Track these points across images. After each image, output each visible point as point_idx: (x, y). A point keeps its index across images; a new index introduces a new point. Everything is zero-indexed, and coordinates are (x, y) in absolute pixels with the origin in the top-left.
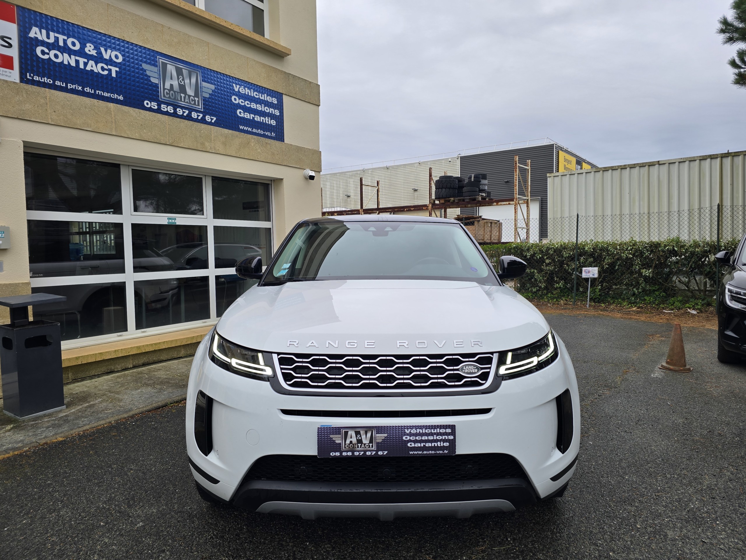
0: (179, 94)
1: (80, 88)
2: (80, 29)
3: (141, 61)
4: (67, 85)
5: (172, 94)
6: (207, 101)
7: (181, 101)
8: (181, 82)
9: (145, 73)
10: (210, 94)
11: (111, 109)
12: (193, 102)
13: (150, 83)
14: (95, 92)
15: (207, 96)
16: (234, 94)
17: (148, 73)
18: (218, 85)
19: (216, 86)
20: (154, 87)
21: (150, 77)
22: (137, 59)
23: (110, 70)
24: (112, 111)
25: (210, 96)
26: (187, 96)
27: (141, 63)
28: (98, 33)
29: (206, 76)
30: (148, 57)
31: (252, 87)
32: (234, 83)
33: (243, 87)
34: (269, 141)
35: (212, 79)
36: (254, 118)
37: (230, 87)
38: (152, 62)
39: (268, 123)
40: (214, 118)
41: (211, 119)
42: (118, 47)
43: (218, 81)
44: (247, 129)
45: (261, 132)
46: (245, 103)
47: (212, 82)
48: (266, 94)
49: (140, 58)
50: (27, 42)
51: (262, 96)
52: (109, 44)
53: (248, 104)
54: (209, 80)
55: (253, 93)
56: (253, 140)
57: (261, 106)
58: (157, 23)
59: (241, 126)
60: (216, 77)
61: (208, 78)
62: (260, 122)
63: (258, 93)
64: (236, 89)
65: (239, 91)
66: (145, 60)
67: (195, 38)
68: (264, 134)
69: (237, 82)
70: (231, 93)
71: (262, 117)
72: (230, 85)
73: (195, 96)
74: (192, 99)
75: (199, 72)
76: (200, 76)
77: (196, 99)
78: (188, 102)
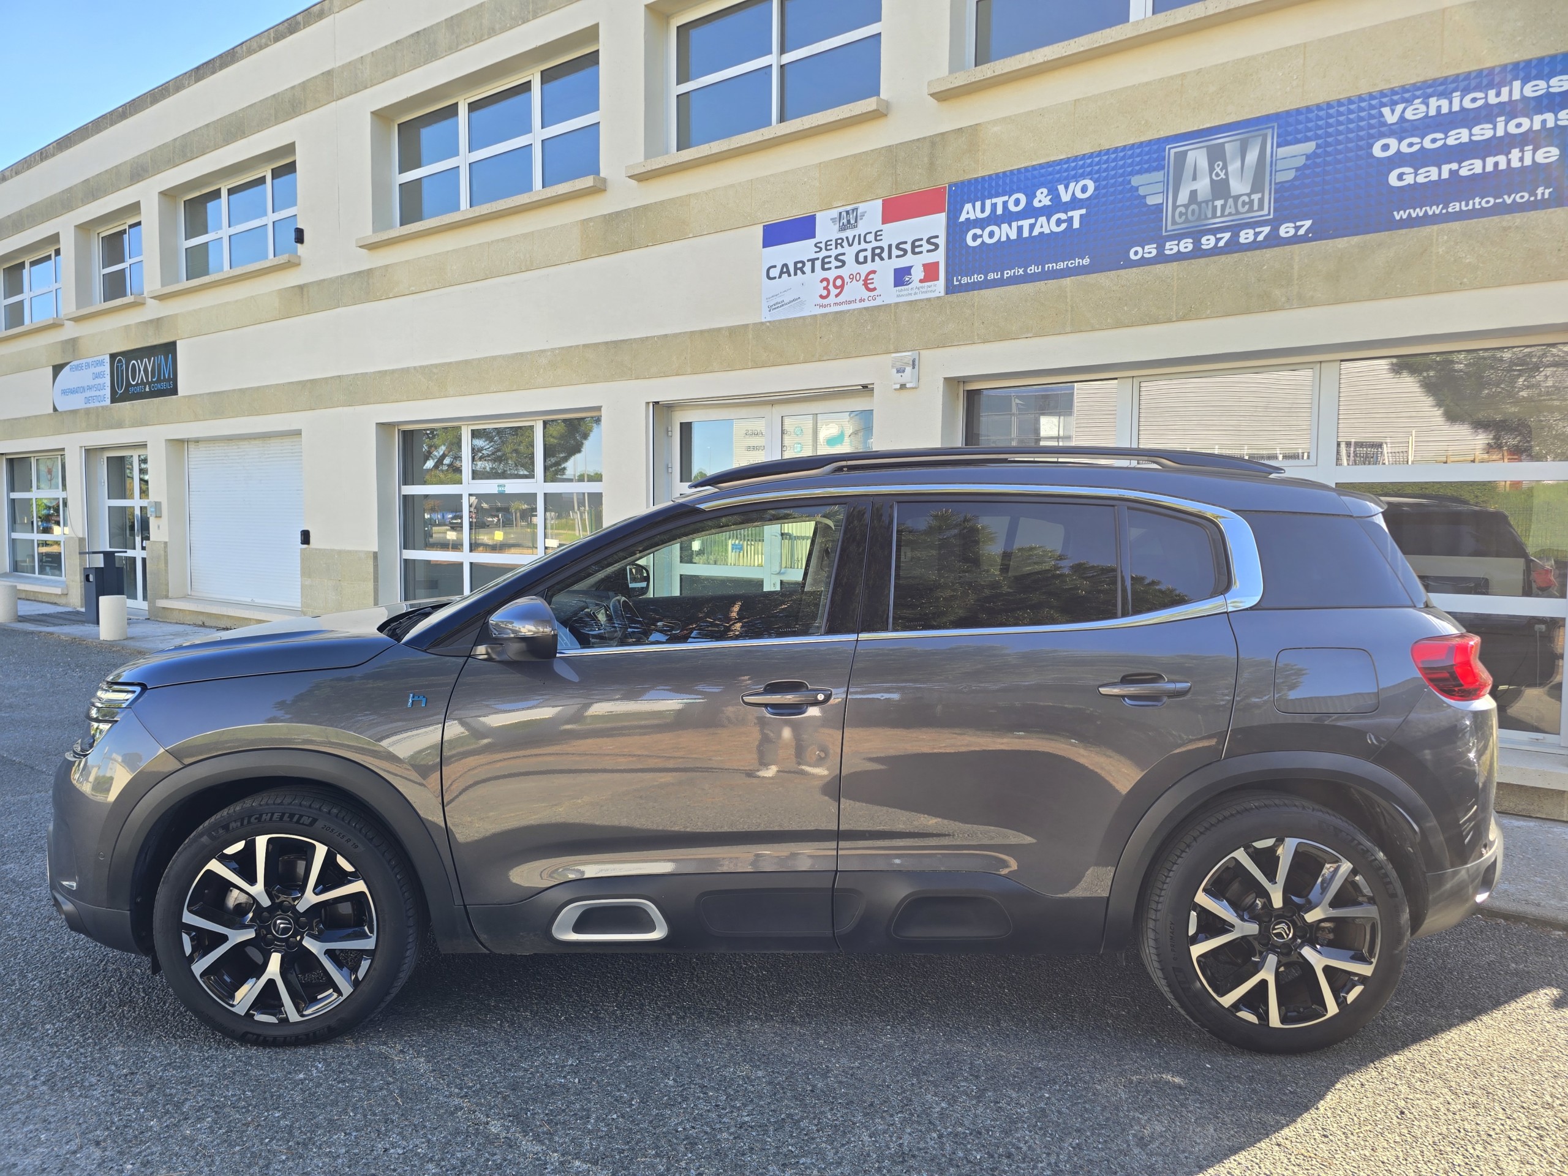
0: (1210, 203)
1: (1021, 271)
2: (1028, 171)
3: (1132, 174)
4: (1002, 275)
5: (1193, 211)
6: (1287, 190)
7: (1214, 216)
8: (1217, 175)
9: (1136, 194)
10: (1297, 169)
11: (1069, 290)
12: (1247, 207)
13: (1145, 209)
14: (1043, 268)
15: (1290, 175)
16: (1383, 135)
17: (1142, 192)
18: (1329, 135)
19: (1320, 141)
20: (1153, 213)
21: (1145, 197)
22: (1122, 175)
23: (1071, 218)
25: (1299, 173)
26: (1231, 201)
27: (1128, 178)
28: (1056, 163)
29: (1290, 129)
30: (1146, 158)
31: (1458, 86)
32: (1384, 105)
33: (1420, 100)
34: (1518, 219)
35: (1309, 130)
36: (1457, 171)
37: (1373, 122)
38: (1155, 164)
39: (1519, 165)
40: (1308, 223)
41: (1297, 228)
42: (1089, 169)
43: (1329, 125)
44: (1426, 211)
45: (1484, 204)
46: (1422, 143)
47: (1309, 134)
48: (1522, 80)
49: (1129, 169)
50: (956, 230)
51: (1498, 95)
52: (1073, 173)
53: (1434, 141)
54: (1299, 136)
55: (1461, 101)
56: (1446, 237)
57: (1490, 126)
58: (1172, 78)
59: (1402, 212)
60: (1322, 119)
61: (1299, 132)
62: (1484, 175)
63: (1481, 91)
64: (1391, 117)
65: (1402, 118)
66: (1137, 168)
67: (1267, 53)
68: (1495, 203)
69: (1396, 98)
70: (1371, 136)
71: (1495, 156)
72: (1372, 117)
73: (1254, 190)
74: (1244, 201)
75: (1270, 132)
76: (1273, 138)
77: (1256, 197)
78: (1233, 211)
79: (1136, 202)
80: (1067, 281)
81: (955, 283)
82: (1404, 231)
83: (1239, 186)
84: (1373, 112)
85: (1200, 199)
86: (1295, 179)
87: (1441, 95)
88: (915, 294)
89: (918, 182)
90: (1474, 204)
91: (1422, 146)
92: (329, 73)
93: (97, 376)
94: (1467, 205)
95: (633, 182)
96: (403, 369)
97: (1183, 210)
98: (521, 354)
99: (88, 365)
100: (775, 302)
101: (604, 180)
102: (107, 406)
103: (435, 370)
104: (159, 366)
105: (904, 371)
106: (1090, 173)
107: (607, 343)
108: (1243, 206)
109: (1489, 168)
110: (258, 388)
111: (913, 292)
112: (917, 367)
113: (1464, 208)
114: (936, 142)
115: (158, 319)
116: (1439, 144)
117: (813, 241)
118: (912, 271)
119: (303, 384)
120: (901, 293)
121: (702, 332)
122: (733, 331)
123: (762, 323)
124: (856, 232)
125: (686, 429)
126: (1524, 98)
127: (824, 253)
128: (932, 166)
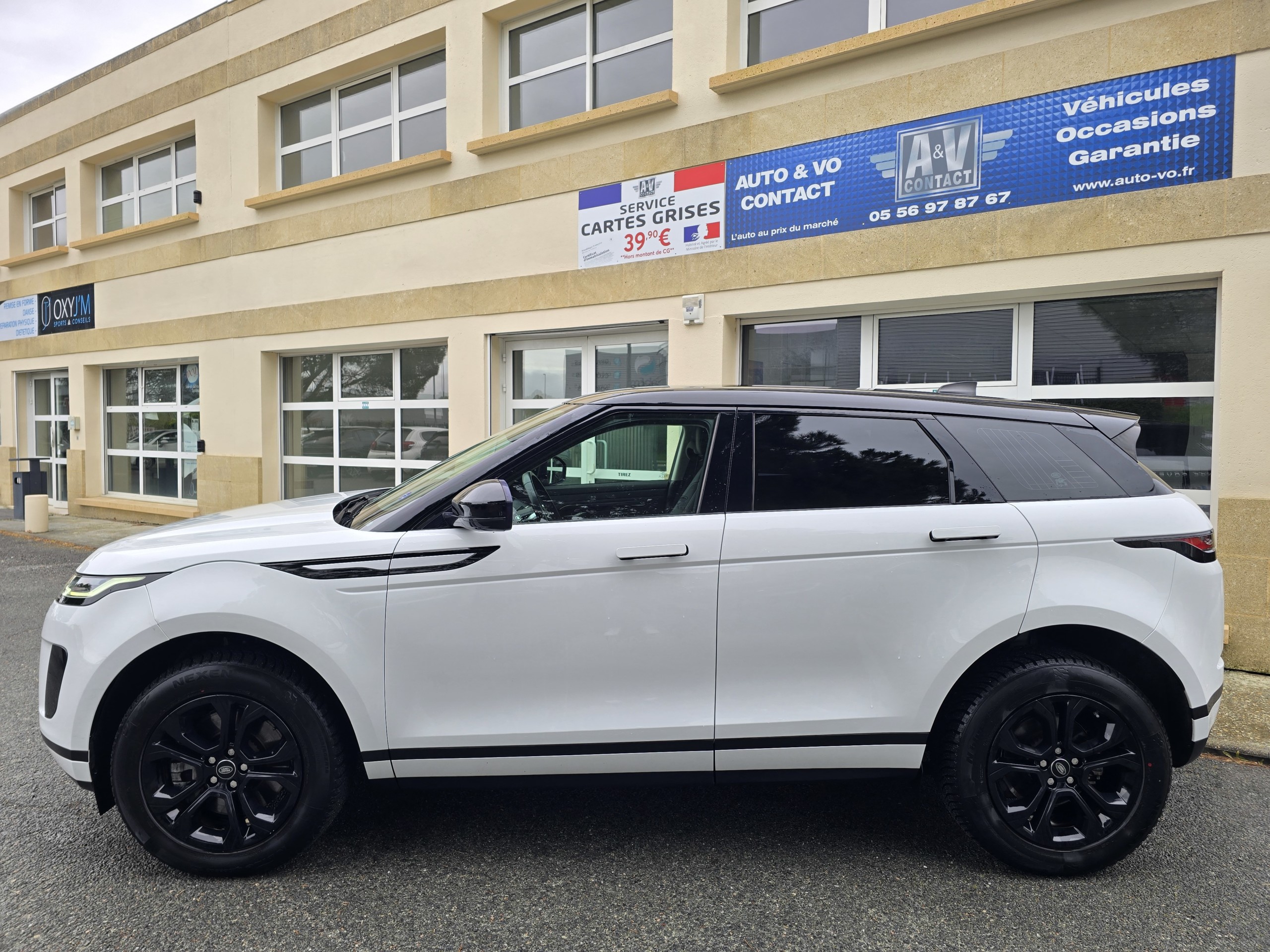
0: (932, 177)
1: (785, 230)
2: (790, 150)
3: (870, 153)
4: (770, 233)
5: (919, 183)
6: (991, 167)
7: (935, 187)
8: (937, 155)
9: (874, 169)
10: (999, 151)
11: (821, 245)
12: (960, 180)
13: (881, 182)
14: (802, 228)
16: (1064, 125)
17: (878, 168)
18: (1023, 124)
19: (1016, 129)
20: (887, 184)
21: (881, 172)
22: (863, 154)
23: (823, 189)
24: (822, 246)
25: (1000, 154)
26: (948, 175)
27: (868, 157)
28: (811, 144)
29: (993, 119)
30: (882, 141)
31: (1121, 87)
32: (1065, 101)
33: (1092, 98)
34: (1168, 191)
35: (1007, 120)
36: (1122, 153)
37: (1056, 114)
38: (888, 146)
39: (1169, 149)
40: (1007, 194)
41: (999, 198)
42: (837, 150)
43: (1023, 117)
44: (1098, 185)
45: (1142, 180)
46: (1094, 131)
47: (1008, 124)
48: (1170, 82)
49: (868, 150)
50: (733, 198)
51: (1152, 94)
52: (825, 152)
53: (1104, 129)
54: (1000, 125)
55: (1124, 98)
56: (1113, 205)
57: (1147, 118)
58: (901, 78)
59: (1079, 186)
60: (1017, 112)
61: (999, 121)
62: (1143, 157)
63: (1139, 91)
64: (1070, 111)
65: (1079, 112)
66: (875, 149)
67: (975, 60)
68: (1151, 180)
69: (1074, 95)
70: (1055, 126)
71: (1150, 142)
72: (1056, 110)
73: (965, 167)
74: (958, 176)
75: (977, 121)
76: (980, 127)
77: (967, 173)
78: (950, 184)
79: (874, 176)
80: (821, 238)
81: (733, 239)
82: (1081, 200)
83: (954, 164)
84: (1057, 107)
85: (924, 174)
86: (998, 158)
87: (1109, 94)
88: (702, 247)
89: (702, 157)
90: (1135, 179)
91: (1095, 133)
92: (224, 63)
93: (27, 312)
94: (1129, 180)
95: (474, 156)
96: (283, 307)
97: (911, 182)
98: (382, 295)
99: (19, 304)
100: (589, 254)
101: (450, 154)
102: (35, 337)
103: (310, 308)
104: (79, 304)
105: (692, 310)
106: (838, 153)
107: (452, 286)
108: (957, 180)
109: (1146, 151)
110: (162, 323)
111: (699, 246)
112: (702, 306)
113: (1127, 182)
114: (716, 126)
115: (79, 265)
116: (1108, 132)
117: (617, 206)
118: (699, 229)
119: (200, 319)
120: (690, 247)
121: (530, 277)
122: (556, 278)
123: (578, 271)
124: (654, 198)
125: (518, 357)
126: (1172, 97)
127: (628, 214)
128: (713, 146)
